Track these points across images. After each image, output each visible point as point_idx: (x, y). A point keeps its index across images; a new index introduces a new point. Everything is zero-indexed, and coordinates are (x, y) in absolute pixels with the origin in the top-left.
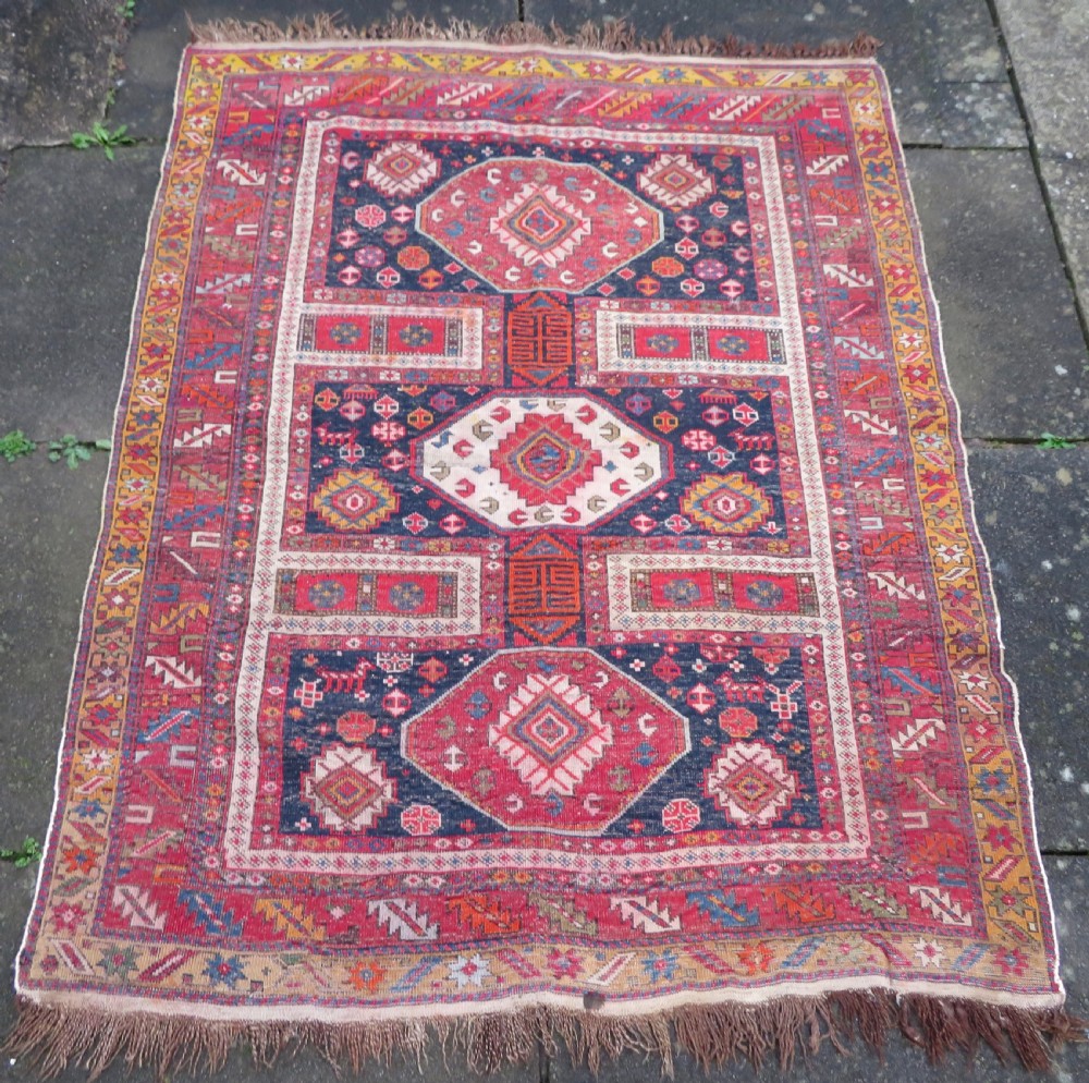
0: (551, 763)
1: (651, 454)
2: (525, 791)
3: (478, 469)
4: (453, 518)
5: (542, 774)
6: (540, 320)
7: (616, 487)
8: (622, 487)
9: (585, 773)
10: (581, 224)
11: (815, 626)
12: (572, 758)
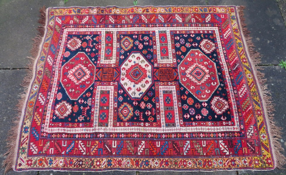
0: (74, 75)
1: (137, 95)
2: (69, 70)
3: (135, 62)
4: (123, 57)
5: (72, 73)
6: (171, 74)
7: (129, 88)
8: (130, 89)
9: (71, 80)
10: (200, 82)
11: (96, 126)
12: (74, 78)
